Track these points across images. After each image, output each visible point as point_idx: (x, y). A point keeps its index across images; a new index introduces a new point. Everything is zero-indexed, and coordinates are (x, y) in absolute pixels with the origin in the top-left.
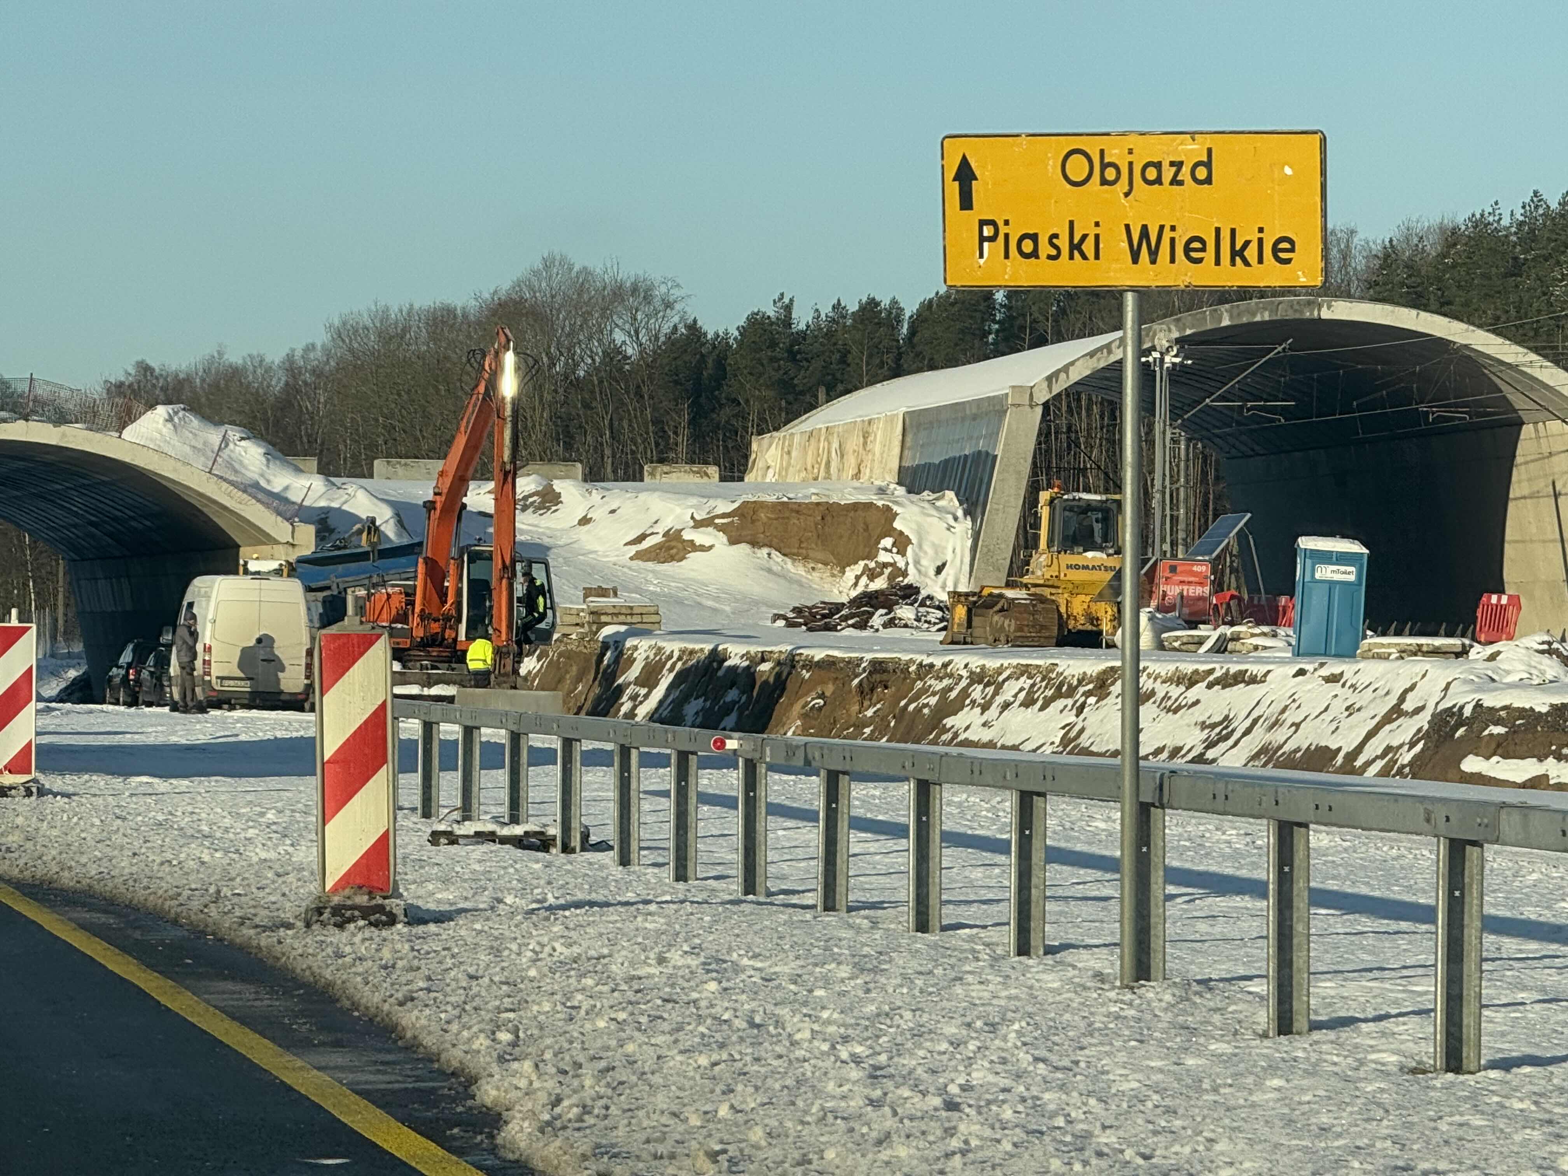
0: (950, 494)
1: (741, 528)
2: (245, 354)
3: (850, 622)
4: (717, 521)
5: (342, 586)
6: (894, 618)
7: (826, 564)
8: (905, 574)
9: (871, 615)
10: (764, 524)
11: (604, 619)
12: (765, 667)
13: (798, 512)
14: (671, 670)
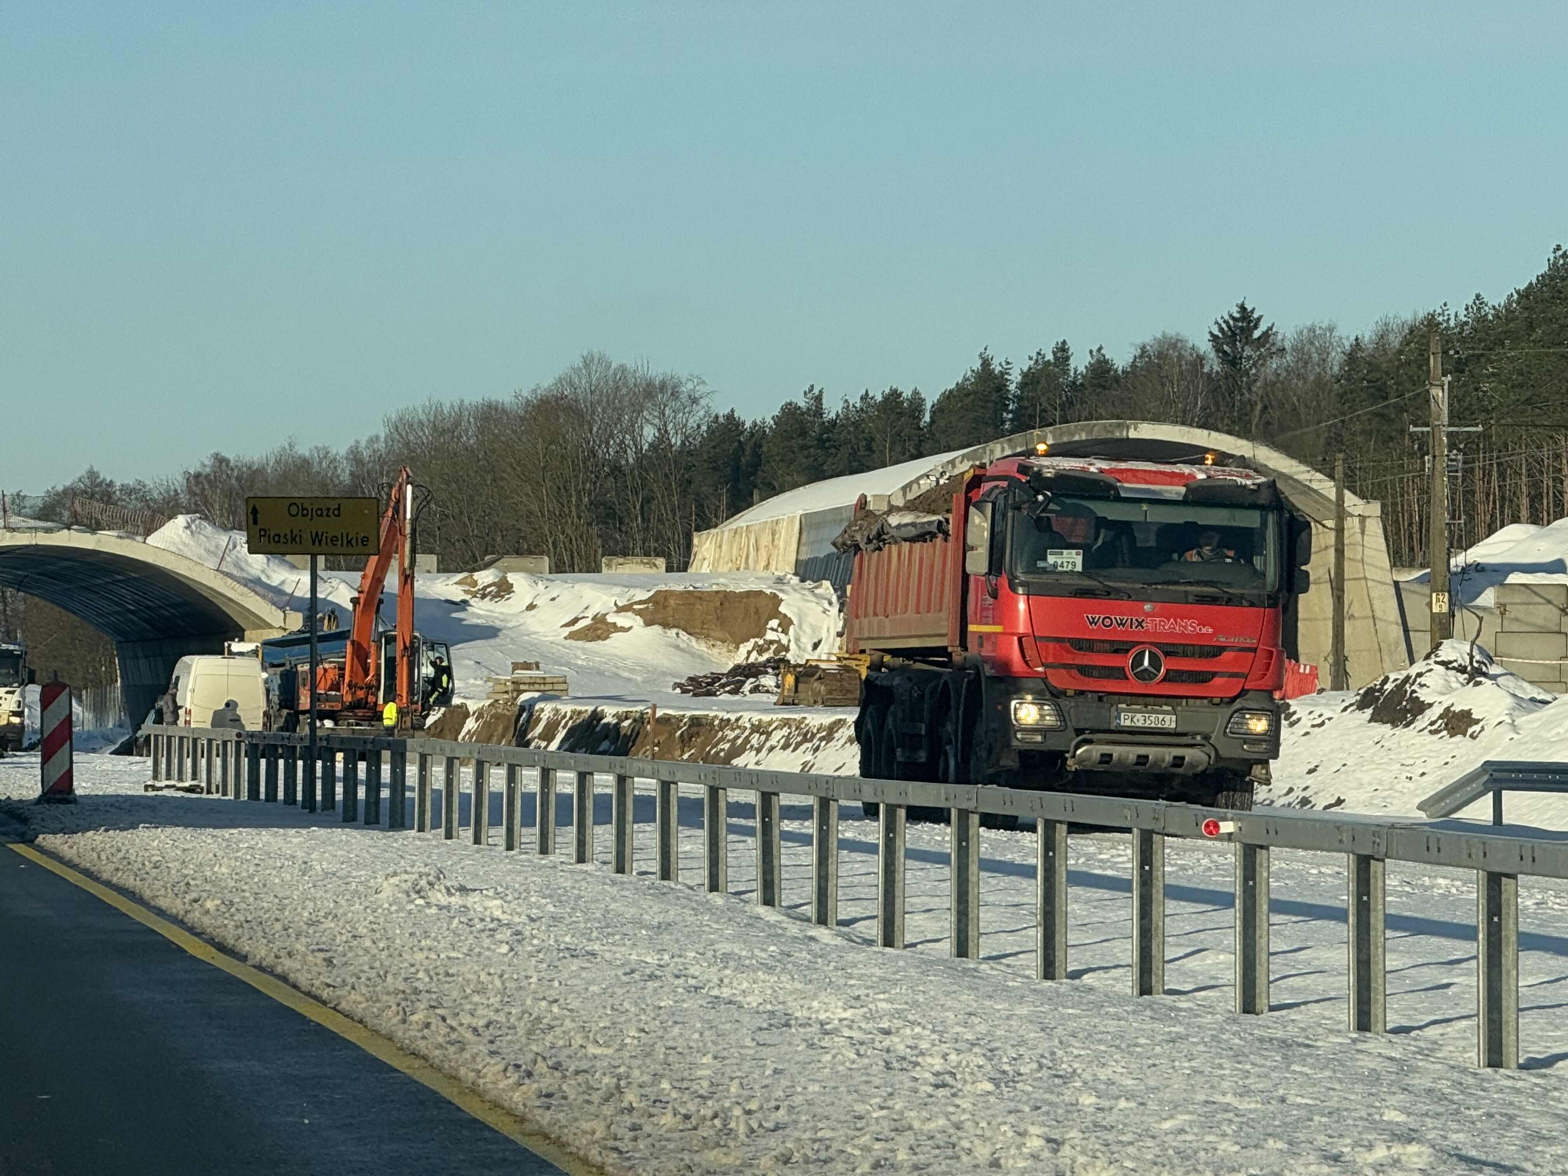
0: (827, 584)
1: (655, 612)
2: (312, 445)
3: (727, 689)
4: (635, 607)
5: (293, 663)
6: (758, 686)
7: (723, 642)
8: (787, 649)
9: (744, 682)
10: (674, 609)
11: (522, 687)
12: (626, 723)
13: (700, 599)
14: (564, 727)
